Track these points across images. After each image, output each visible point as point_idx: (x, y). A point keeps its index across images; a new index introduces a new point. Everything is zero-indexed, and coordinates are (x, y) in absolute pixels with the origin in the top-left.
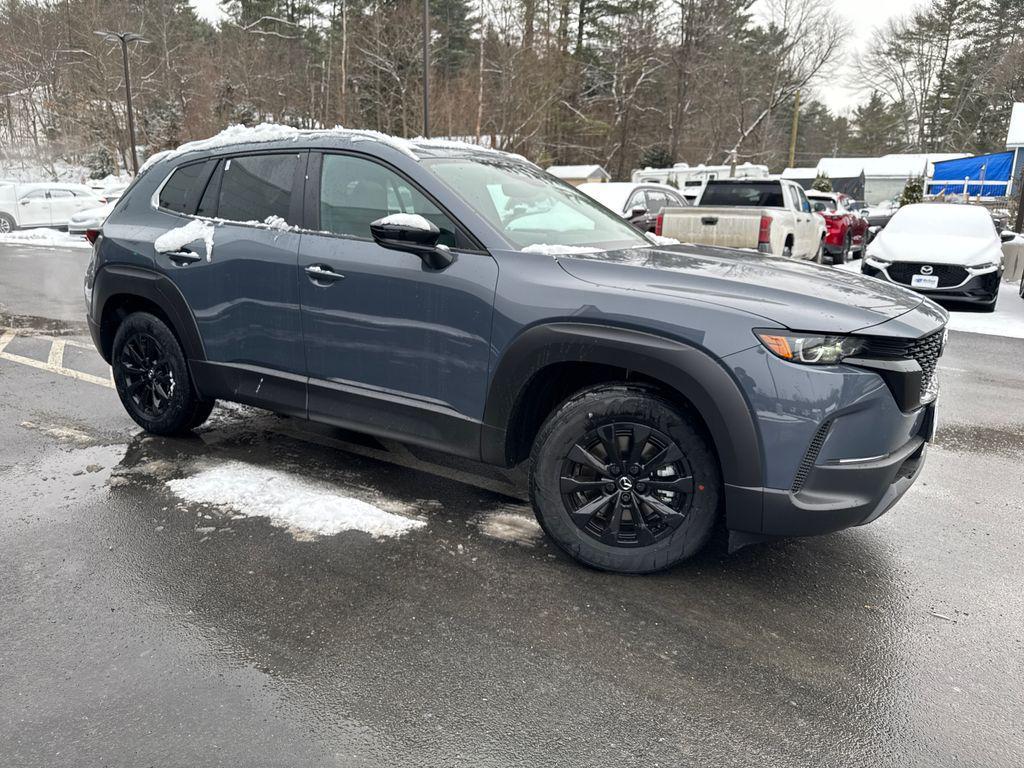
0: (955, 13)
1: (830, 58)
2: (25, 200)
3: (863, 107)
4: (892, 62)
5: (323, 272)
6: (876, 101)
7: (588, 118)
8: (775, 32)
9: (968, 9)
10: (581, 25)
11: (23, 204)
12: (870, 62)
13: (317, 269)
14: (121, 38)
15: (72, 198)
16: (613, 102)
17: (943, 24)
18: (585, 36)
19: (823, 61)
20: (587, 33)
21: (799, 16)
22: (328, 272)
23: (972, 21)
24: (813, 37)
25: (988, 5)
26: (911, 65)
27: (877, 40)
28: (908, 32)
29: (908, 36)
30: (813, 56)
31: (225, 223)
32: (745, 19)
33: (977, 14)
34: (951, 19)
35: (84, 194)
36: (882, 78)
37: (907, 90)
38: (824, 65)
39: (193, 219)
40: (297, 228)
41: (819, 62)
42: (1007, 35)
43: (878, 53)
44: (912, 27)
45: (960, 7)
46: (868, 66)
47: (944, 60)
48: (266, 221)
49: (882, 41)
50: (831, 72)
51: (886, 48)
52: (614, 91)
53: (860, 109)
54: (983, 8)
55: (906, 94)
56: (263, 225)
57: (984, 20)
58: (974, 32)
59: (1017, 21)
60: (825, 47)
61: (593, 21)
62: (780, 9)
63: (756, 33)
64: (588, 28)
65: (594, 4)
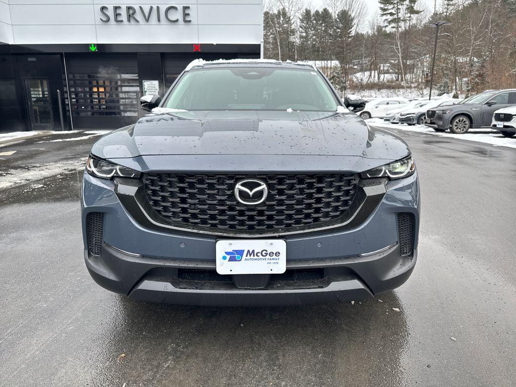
2: (378, 106)
11: (376, 107)
14: (436, 25)
15: (398, 104)
35: (404, 103)
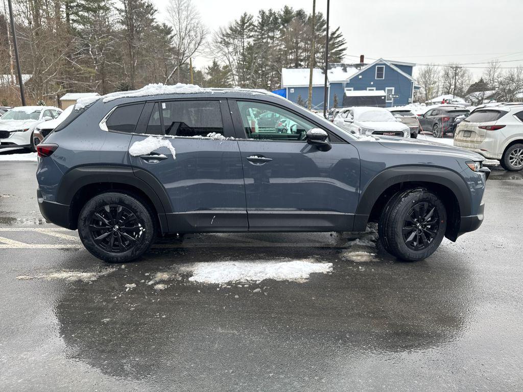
0: (245, 27)
1: (202, 44)
3: (210, 67)
4: (223, 47)
5: (260, 158)
6: (215, 64)
7: (83, 67)
8: (167, 27)
9: (249, 26)
10: (68, 15)
12: (214, 46)
13: (256, 157)
16: (92, 58)
17: (240, 31)
18: (71, 22)
19: (199, 45)
20: (73, 20)
21: (185, 23)
22: (263, 158)
23: (251, 31)
24: (192, 33)
25: (256, 25)
26: (231, 49)
27: (215, 36)
28: (227, 34)
29: (228, 35)
30: (194, 42)
31: (176, 138)
32: (152, 20)
33: (253, 29)
34: (243, 30)
36: (220, 54)
37: (231, 60)
38: (199, 47)
39: (147, 136)
40: (233, 138)
41: (197, 45)
42: (265, 38)
43: (217, 42)
44: (229, 32)
45: (246, 25)
46: (213, 47)
47: (243, 47)
48: (208, 135)
49: (217, 37)
50: (203, 50)
51: (220, 40)
52: (90, 52)
53: (209, 67)
54: (254, 26)
55: (231, 61)
56: (206, 137)
57: (256, 31)
58: (252, 36)
59: (268, 33)
60: (199, 38)
61: (76, 14)
62: (176, 18)
63: (157, 27)
64: (72, 17)
65: (75, 4)
